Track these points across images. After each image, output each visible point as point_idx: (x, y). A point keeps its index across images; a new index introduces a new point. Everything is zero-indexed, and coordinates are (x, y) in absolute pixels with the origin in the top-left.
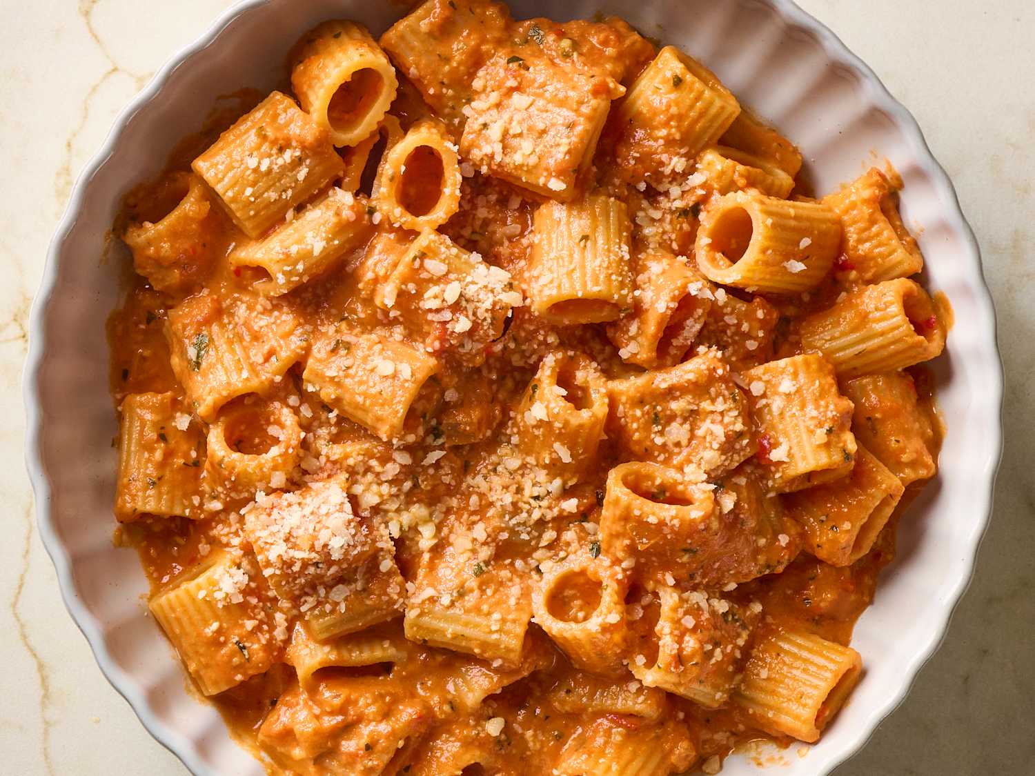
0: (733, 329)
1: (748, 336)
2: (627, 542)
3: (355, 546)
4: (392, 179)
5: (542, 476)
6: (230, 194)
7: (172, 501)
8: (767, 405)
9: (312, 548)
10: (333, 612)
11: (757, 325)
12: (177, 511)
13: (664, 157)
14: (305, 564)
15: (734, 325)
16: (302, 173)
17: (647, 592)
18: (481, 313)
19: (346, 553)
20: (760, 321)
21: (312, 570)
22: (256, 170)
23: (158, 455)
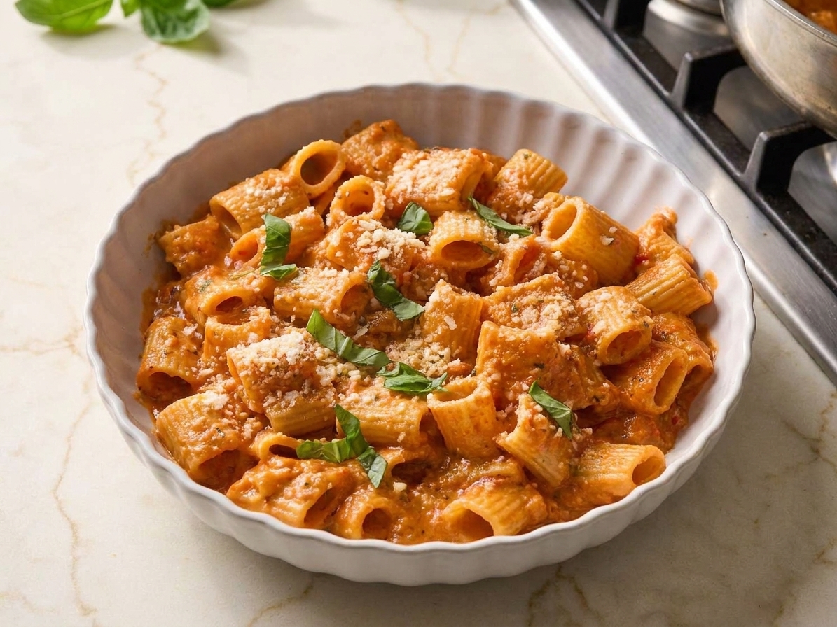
0: (566, 274)
1: (576, 279)
2: (495, 361)
3: (304, 357)
4: (340, 198)
5: (435, 347)
6: (233, 207)
7: (178, 365)
8: (590, 312)
9: (275, 356)
10: (286, 407)
11: (582, 272)
12: (180, 372)
13: (518, 194)
14: (269, 368)
15: (567, 272)
16: (282, 200)
17: (509, 402)
18: (397, 249)
19: (298, 361)
20: (585, 271)
21: (273, 373)
22: (252, 195)
23: (168, 342)
